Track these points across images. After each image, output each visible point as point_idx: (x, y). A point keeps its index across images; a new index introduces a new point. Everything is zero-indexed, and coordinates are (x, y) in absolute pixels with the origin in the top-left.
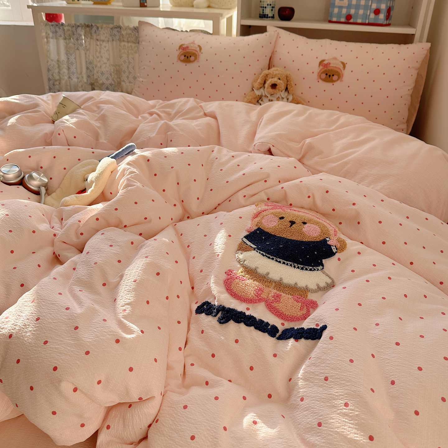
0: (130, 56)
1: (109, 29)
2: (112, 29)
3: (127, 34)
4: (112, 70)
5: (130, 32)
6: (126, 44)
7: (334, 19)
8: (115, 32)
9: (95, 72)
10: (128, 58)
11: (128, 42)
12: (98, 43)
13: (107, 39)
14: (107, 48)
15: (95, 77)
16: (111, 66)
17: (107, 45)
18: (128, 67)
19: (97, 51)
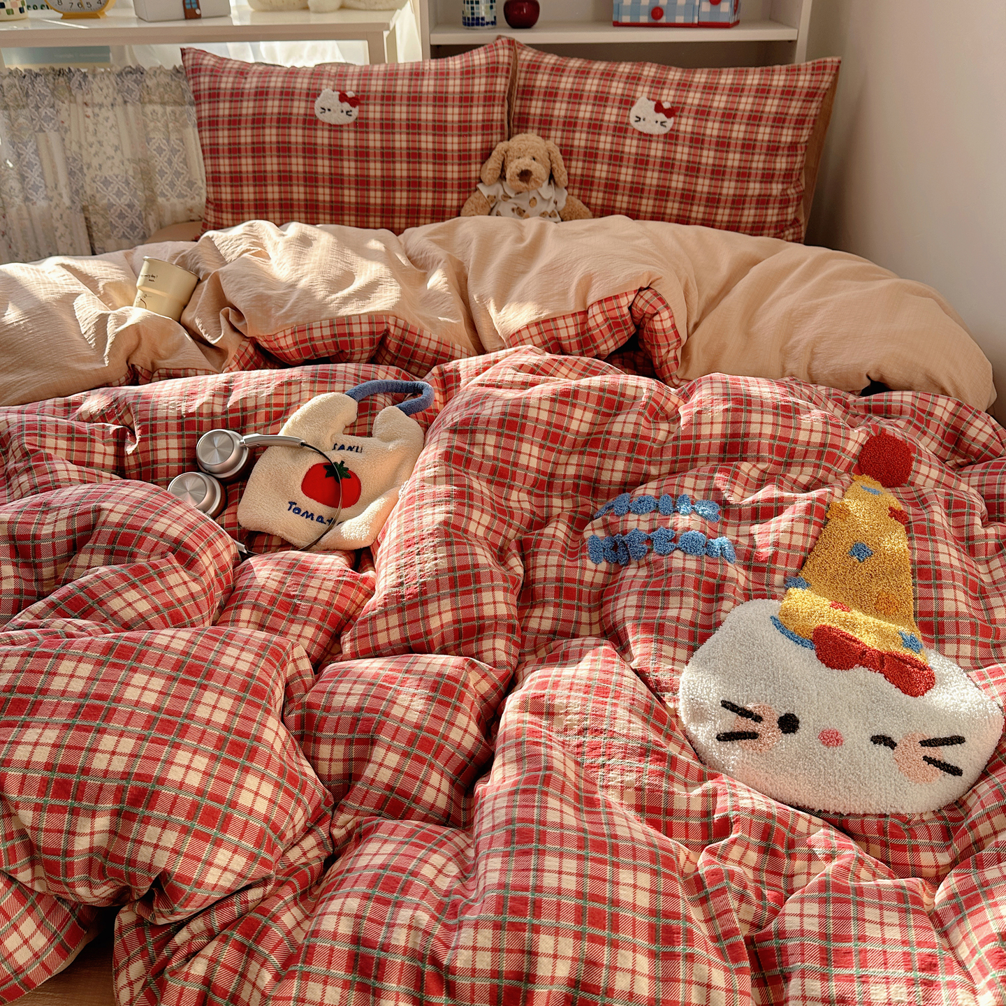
0: (173, 137)
1: (112, 78)
2: (120, 75)
3: (158, 85)
4: (131, 172)
5: (168, 80)
6: (158, 108)
7: (626, 19)
8: (129, 82)
9: (88, 179)
10: (168, 141)
11: (163, 104)
12: (89, 111)
13: (110, 100)
14: (111, 121)
15: (89, 192)
16: (126, 163)
17: (110, 114)
18: (170, 162)
19: (87, 130)
